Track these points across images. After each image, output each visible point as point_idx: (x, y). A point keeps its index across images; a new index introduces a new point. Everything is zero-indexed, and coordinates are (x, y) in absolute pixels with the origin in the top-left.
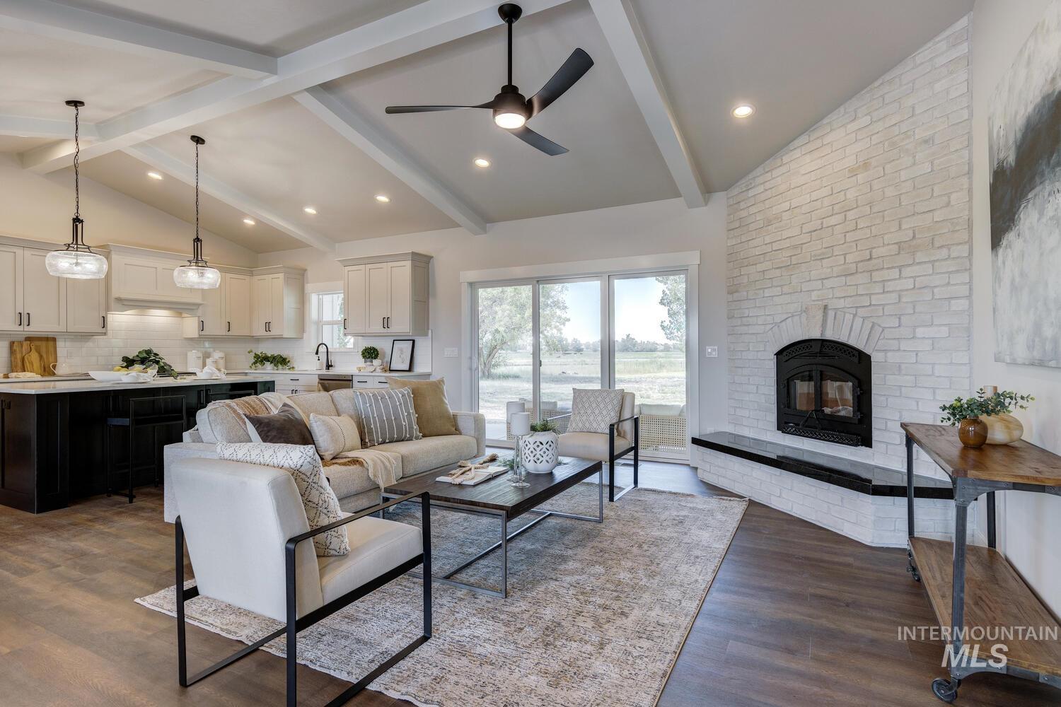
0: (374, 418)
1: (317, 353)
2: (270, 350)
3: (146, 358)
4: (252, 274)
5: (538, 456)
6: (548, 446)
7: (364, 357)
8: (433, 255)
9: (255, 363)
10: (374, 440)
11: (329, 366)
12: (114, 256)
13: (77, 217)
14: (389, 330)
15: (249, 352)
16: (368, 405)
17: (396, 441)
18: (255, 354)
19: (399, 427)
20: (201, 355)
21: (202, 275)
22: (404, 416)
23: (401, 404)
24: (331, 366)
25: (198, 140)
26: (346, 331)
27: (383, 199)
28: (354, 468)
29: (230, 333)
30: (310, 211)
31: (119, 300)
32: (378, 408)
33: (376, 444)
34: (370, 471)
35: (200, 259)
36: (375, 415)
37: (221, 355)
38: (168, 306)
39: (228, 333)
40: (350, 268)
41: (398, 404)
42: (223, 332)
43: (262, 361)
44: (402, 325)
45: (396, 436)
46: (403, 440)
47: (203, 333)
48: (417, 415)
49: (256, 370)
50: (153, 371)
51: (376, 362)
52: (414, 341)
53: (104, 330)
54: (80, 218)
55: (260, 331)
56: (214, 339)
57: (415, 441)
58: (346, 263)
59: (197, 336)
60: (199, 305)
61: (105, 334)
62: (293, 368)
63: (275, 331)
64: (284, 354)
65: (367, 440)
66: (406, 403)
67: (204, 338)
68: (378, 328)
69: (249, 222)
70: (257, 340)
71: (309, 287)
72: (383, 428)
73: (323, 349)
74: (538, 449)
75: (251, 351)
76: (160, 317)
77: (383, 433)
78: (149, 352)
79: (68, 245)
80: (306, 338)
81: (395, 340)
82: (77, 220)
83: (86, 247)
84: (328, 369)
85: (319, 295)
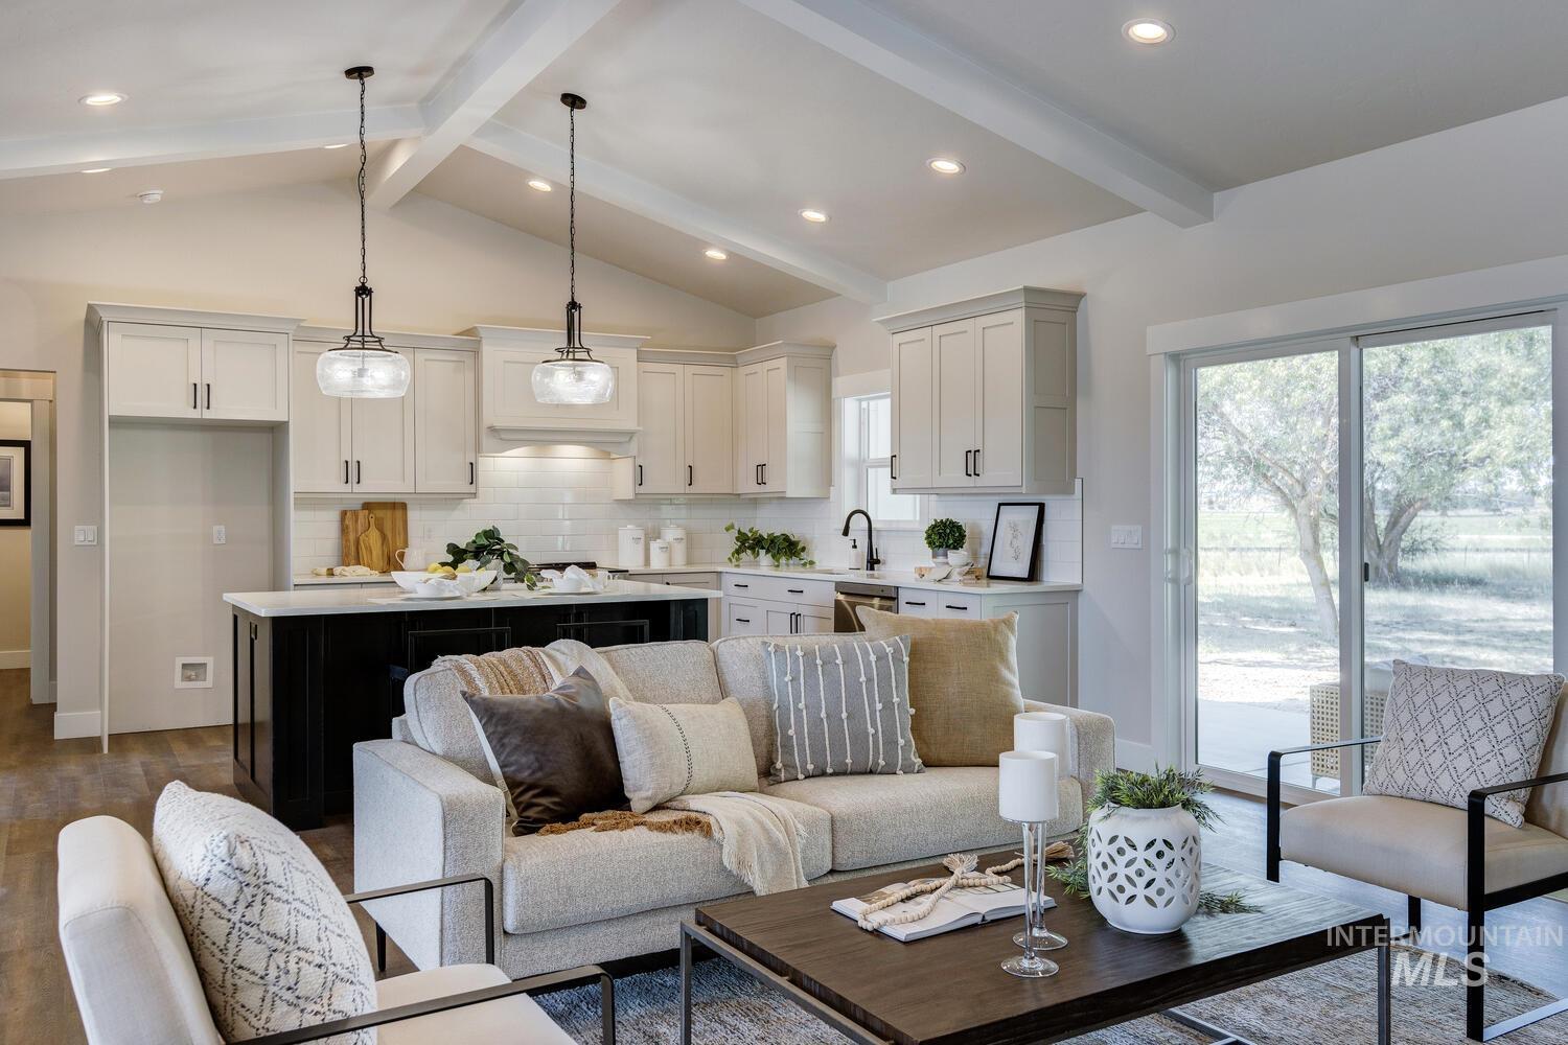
0: (798, 711)
1: (846, 533)
2: (768, 523)
3: (487, 547)
4: (734, 363)
5: (1121, 880)
6: (1151, 854)
7: (930, 544)
8: (1086, 289)
9: (738, 552)
10: (795, 767)
11: (873, 562)
12: (487, 350)
13: (363, 283)
14: (979, 481)
15: (727, 529)
16: (788, 678)
17: (852, 774)
18: (739, 531)
19: (859, 738)
20: (640, 534)
21: (580, 376)
22: (873, 713)
23: (870, 680)
24: (878, 562)
25: (574, 101)
26: (898, 483)
27: (946, 166)
28: (694, 838)
29: (692, 489)
30: (814, 216)
31: (493, 430)
32: (812, 688)
33: (801, 776)
34: (726, 850)
36: (801, 705)
37: (680, 533)
38: (575, 438)
39: (689, 490)
40: (899, 338)
41: (863, 679)
42: (677, 484)
43: (752, 548)
44: (1007, 468)
45: (849, 761)
46: (871, 772)
47: (641, 490)
48: (912, 711)
49: (738, 566)
50: (493, 569)
51: (957, 557)
52: (1042, 507)
53: (472, 489)
54: (368, 285)
55: (749, 487)
56: (669, 499)
57: (901, 777)
58: (898, 325)
59: (631, 496)
60: (631, 434)
61: (474, 495)
62: (812, 563)
63: (772, 486)
64: (795, 533)
65: (779, 765)
66: (884, 678)
67: (644, 502)
68: (955, 475)
69: (716, 254)
70: (735, 499)
71: (839, 383)
72: (817, 738)
73: (859, 523)
74: (1122, 861)
75: (732, 527)
76: (572, 460)
77: (817, 750)
78: (491, 534)
79: (348, 339)
80: (829, 498)
81: (1000, 505)
82: (363, 291)
83: (380, 340)
84: (872, 569)
85: (860, 401)
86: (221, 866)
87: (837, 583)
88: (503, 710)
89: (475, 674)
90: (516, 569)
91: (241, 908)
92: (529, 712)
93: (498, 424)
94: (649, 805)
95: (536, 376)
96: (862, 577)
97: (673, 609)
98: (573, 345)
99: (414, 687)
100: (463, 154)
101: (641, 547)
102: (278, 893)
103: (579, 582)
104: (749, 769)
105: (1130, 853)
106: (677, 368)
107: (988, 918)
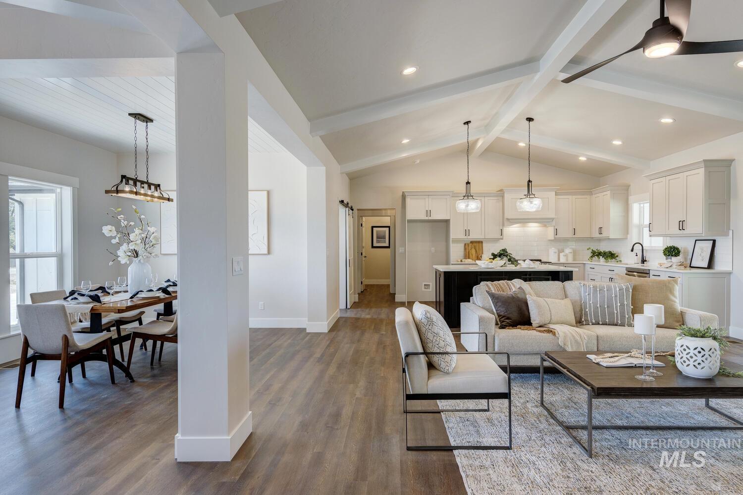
0: (590, 304)
1: (632, 250)
2: (604, 247)
3: (503, 254)
4: (591, 194)
5: (684, 359)
6: (696, 352)
7: (665, 254)
8: (734, 158)
9: (592, 257)
10: (588, 321)
11: (643, 261)
12: (506, 195)
13: (468, 181)
14: (684, 232)
15: (588, 249)
16: (587, 294)
17: (609, 325)
18: (592, 250)
19: (611, 314)
20: (557, 251)
21: (531, 202)
22: (616, 307)
23: (616, 296)
24: (646, 261)
25: (530, 120)
26: (652, 233)
27: (667, 120)
28: (550, 335)
29: (575, 236)
30: (617, 143)
32: (595, 297)
33: (590, 324)
34: (560, 340)
35: (531, 193)
36: (591, 302)
37: (570, 250)
38: (534, 221)
39: (573, 236)
40: (653, 181)
41: (613, 295)
42: (571, 235)
43: (597, 256)
45: (607, 320)
46: (616, 325)
47: (557, 237)
48: (632, 307)
49: (592, 262)
50: (505, 260)
51: (675, 260)
52: (714, 241)
53: (501, 237)
55: (597, 235)
56: (566, 240)
58: (652, 177)
59: (553, 238)
60: (553, 219)
61: (502, 239)
62: (620, 261)
63: (604, 235)
64: (614, 250)
65: (583, 320)
66: (622, 295)
67: (558, 240)
68: (675, 230)
69: (582, 159)
70: (592, 239)
71: (631, 198)
72: (596, 313)
73: (638, 248)
74: (685, 353)
75: (590, 248)
76: (534, 228)
77: (596, 316)
78: (504, 250)
79: (464, 196)
80: (627, 239)
81: (696, 240)
82: (468, 183)
83: (472, 196)
84: (643, 263)
85: (640, 204)
86: (424, 316)
87: (626, 268)
88: (497, 296)
89: (491, 286)
90: (512, 261)
91: (428, 326)
92: (504, 297)
93: (509, 218)
94: (538, 325)
95: (518, 204)
96: (640, 266)
97: (560, 274)
98: (529, 194)
99: (476, 289)
100: (498, 139)
101: (557, 255)
102: (435, 324)
103: (530, 265)
104: (572, 319)
105: (688, 351)
106: (570, 197)
107: (638, 366)
